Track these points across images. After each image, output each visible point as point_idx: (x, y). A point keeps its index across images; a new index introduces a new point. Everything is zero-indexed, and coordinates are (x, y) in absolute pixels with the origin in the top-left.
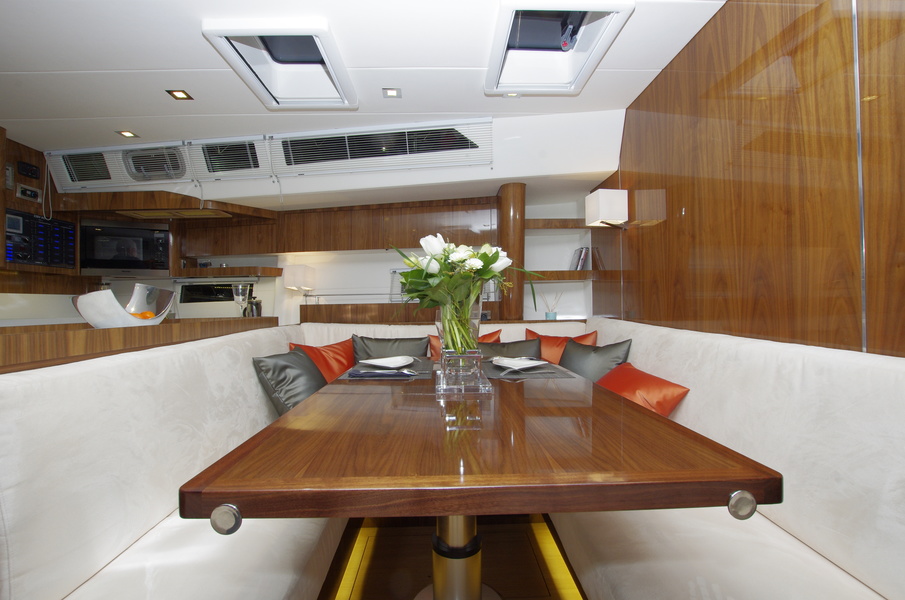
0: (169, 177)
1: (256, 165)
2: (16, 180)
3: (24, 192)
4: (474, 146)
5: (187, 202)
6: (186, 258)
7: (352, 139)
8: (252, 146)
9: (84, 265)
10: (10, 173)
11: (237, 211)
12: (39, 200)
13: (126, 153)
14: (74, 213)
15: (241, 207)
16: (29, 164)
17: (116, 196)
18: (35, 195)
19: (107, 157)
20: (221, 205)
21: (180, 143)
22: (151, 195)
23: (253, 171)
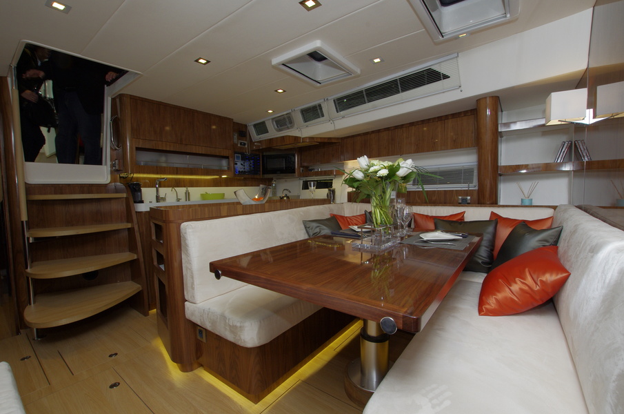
0: (288, 128)
1: (323, 116)
2: (238, 139)
3: (241, 144)
4: (446, 77)
5: (296, 138)
6: (303, 167)
7: (367, 90)
8: (320, 105)
9: (263, 173)
10: (236, 137)
11: (319, 141)
12: (246, 146)
13: (273, 119)
14: (259, 150)
15: (321, 138)
16: (242, 131)
17: (271, 140)
18: (245, 144)
19: (266, 122)
20: (311, 138)
21: (290, 111)
22: (283, 138)
23: (321, 119)
